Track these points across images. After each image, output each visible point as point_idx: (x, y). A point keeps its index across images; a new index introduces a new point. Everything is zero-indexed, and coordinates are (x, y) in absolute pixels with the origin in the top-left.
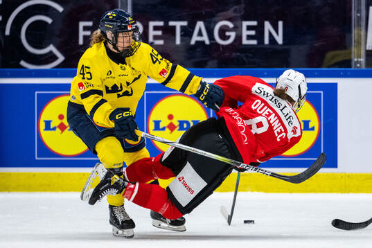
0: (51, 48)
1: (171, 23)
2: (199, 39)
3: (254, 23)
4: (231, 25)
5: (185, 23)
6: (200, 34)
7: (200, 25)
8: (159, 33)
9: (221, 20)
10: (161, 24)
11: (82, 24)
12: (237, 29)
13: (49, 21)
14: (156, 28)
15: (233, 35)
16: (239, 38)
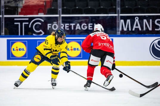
0: (41, 31)
1: (71, 24)
2: (78, 28)
3: (92, 24)
4: (86, 25)
5: (74, 24)
6: (78, 27)
7: (78, 25)
8: (68, 27)
9: (83, 23)
10: (68, 24)
11: (48, 25)
12: (87, 26)
13: (40, 24)
14: (67, 26)
15: (86, 27)
16: (88, 28)
